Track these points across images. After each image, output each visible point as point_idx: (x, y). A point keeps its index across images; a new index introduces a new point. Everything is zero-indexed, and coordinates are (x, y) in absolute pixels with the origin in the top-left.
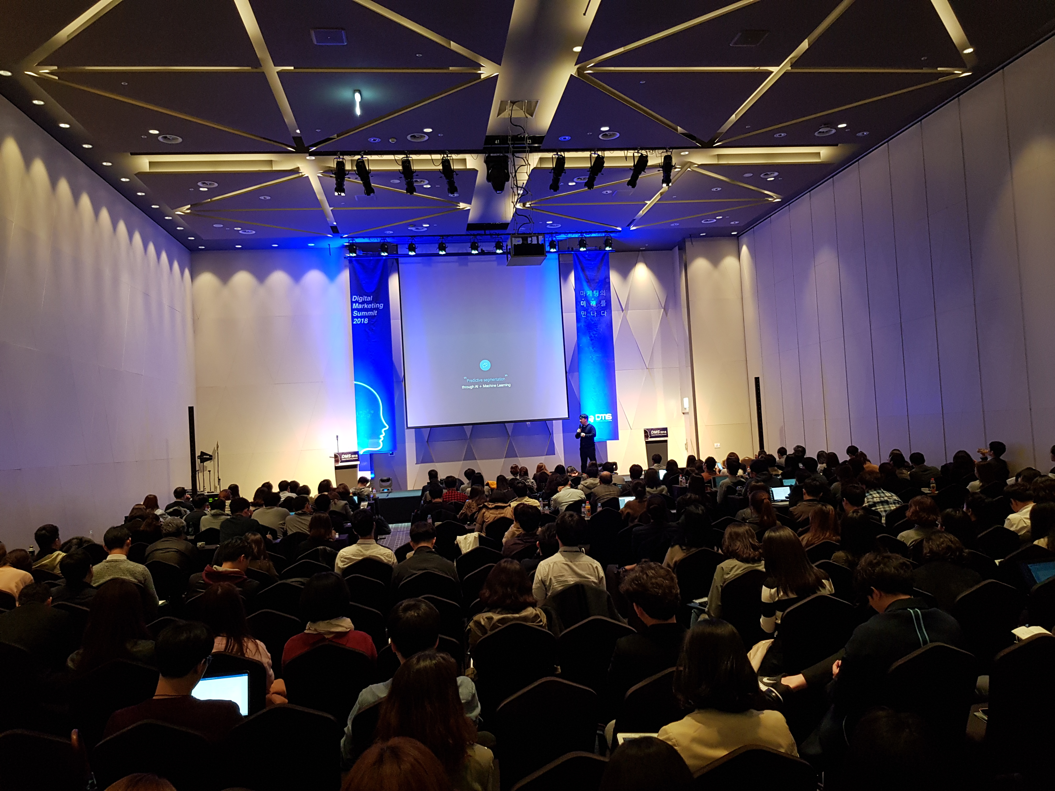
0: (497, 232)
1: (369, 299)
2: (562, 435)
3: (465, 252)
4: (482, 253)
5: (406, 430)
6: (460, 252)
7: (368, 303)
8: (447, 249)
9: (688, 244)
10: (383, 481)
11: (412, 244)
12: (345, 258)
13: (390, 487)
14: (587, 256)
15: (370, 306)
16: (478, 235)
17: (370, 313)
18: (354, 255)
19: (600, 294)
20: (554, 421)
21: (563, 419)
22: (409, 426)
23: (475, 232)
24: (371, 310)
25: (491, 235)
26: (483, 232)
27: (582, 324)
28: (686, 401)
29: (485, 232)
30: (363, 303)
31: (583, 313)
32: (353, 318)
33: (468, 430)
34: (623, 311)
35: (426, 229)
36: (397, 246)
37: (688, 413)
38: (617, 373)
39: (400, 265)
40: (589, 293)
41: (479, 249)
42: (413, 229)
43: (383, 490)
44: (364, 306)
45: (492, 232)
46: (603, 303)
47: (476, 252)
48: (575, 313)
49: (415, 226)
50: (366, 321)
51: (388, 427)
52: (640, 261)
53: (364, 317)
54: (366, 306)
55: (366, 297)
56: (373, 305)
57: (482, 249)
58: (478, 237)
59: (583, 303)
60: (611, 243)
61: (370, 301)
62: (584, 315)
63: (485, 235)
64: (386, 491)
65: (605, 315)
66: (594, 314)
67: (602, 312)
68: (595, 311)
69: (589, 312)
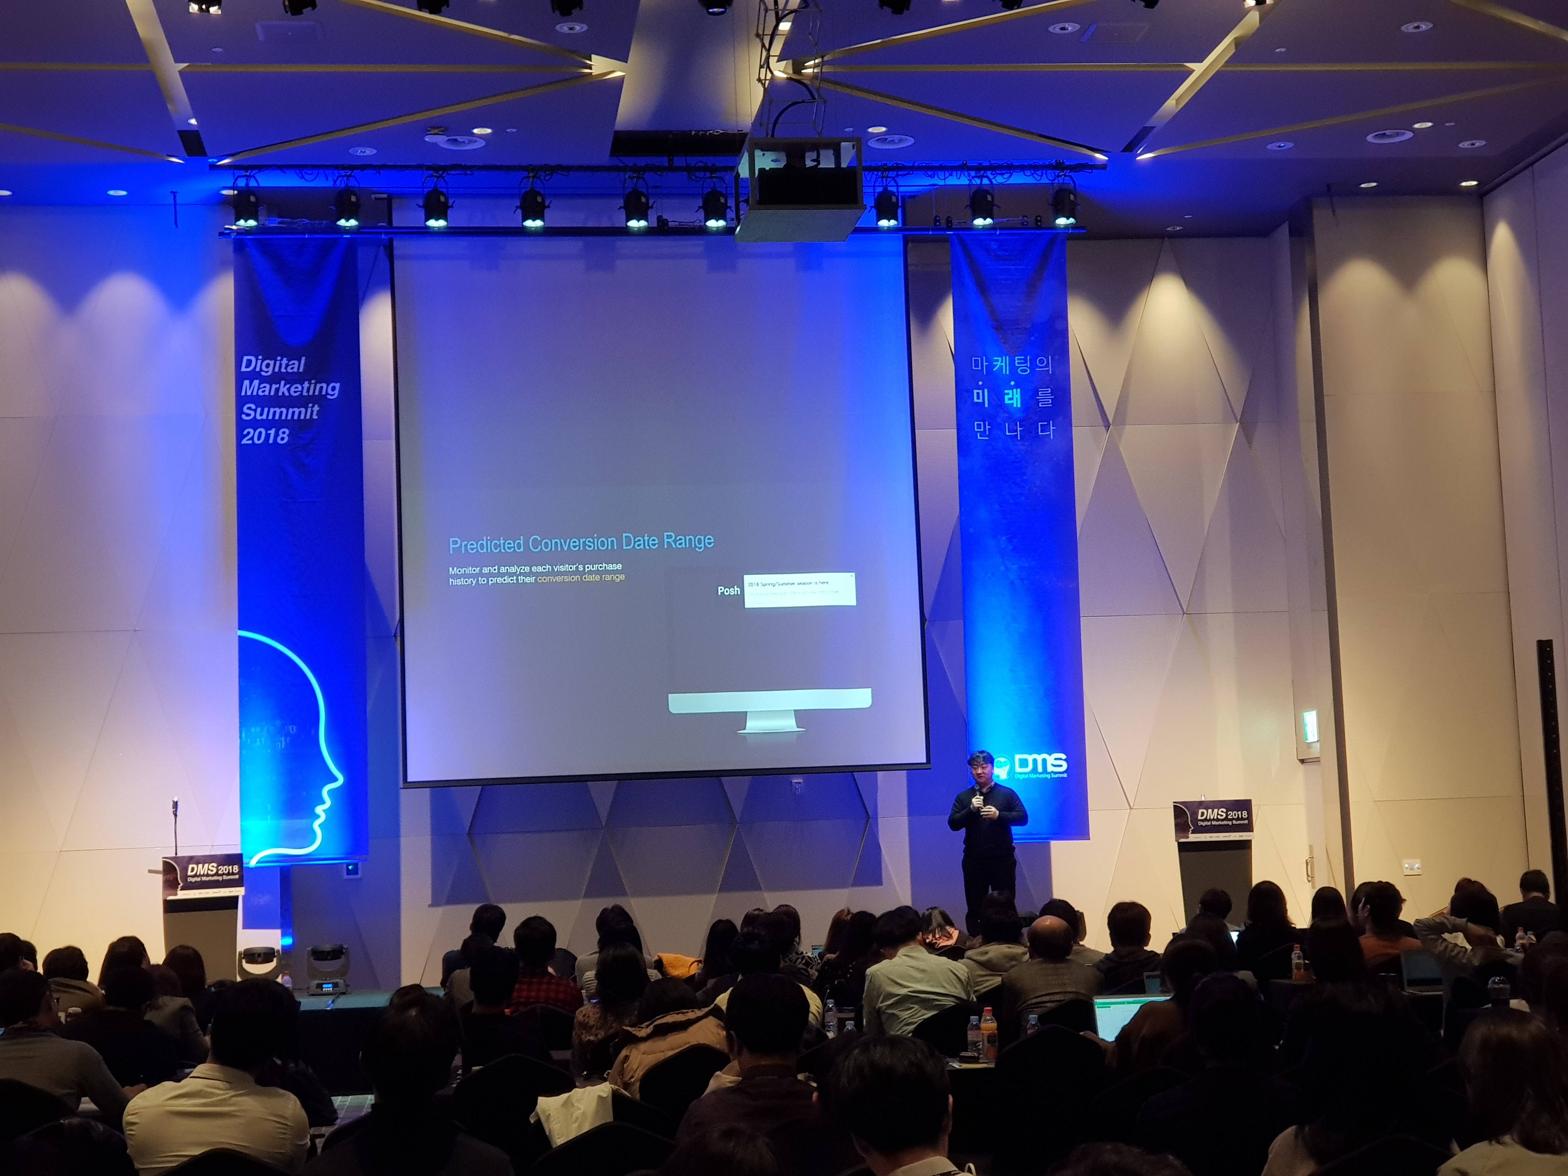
0: (710, 160)
1: (297, 366)
2: (905, 820)
3: (605, 223)
4: (661, 230)
5: (403, 792)
6: (590, 224)
7: (292, 379)
8: (547, 212)
9: (1321, 217)
10: (319, 955)
11: (436, 192)
12: (221, 234)
13: (342, 973)
14: (994, 245)
15: (296, 390)
16: (647, 168)
17: (297, 412)
18: (252, 223)
19: (1033, 366)
20: (880, 774)
21: (910, 768)
22: (409, 780)
23: (641, 161)
24: (302, 401)
25: (689, 169)
26: (664, 161)
27: (977, 462)
28: (1310, 719)
29: (671, 161)
30: (275, 378)
31: (979, 428)
32: (241, 426)
33: (602, 796)
34: (1107, 426)
35: (481, 144)
36: (389, 200)
37: (1316, 761)
38: (1083, 622)
39: (397, 264)
40: (1001, 364)
41: (653, 215)
42: (441, 140)
43: (320, 986)
44: (277, 390)
45: (693, 160)
46: (1045, 397)
47: (643, 223)
48: (956, 430)
49: (445, 131)
50: (284, 437)
51: (341, 779)
52: (1169, 269)
53: (277, 424)
54: (283, 389)
55: (285, 361)
56: (306, 385)
57: (659, 218)
58: (648, 175)
59: (982, 396)
60: (1074, 204)
61: (298, 373)
62: (983, 434)
63: (671, 169)
64: (328, 988)
65: (1050, 434)
66: (1017, 432)
67: (1041, 425)
68: (1018, 423)
69: (1000, 424)
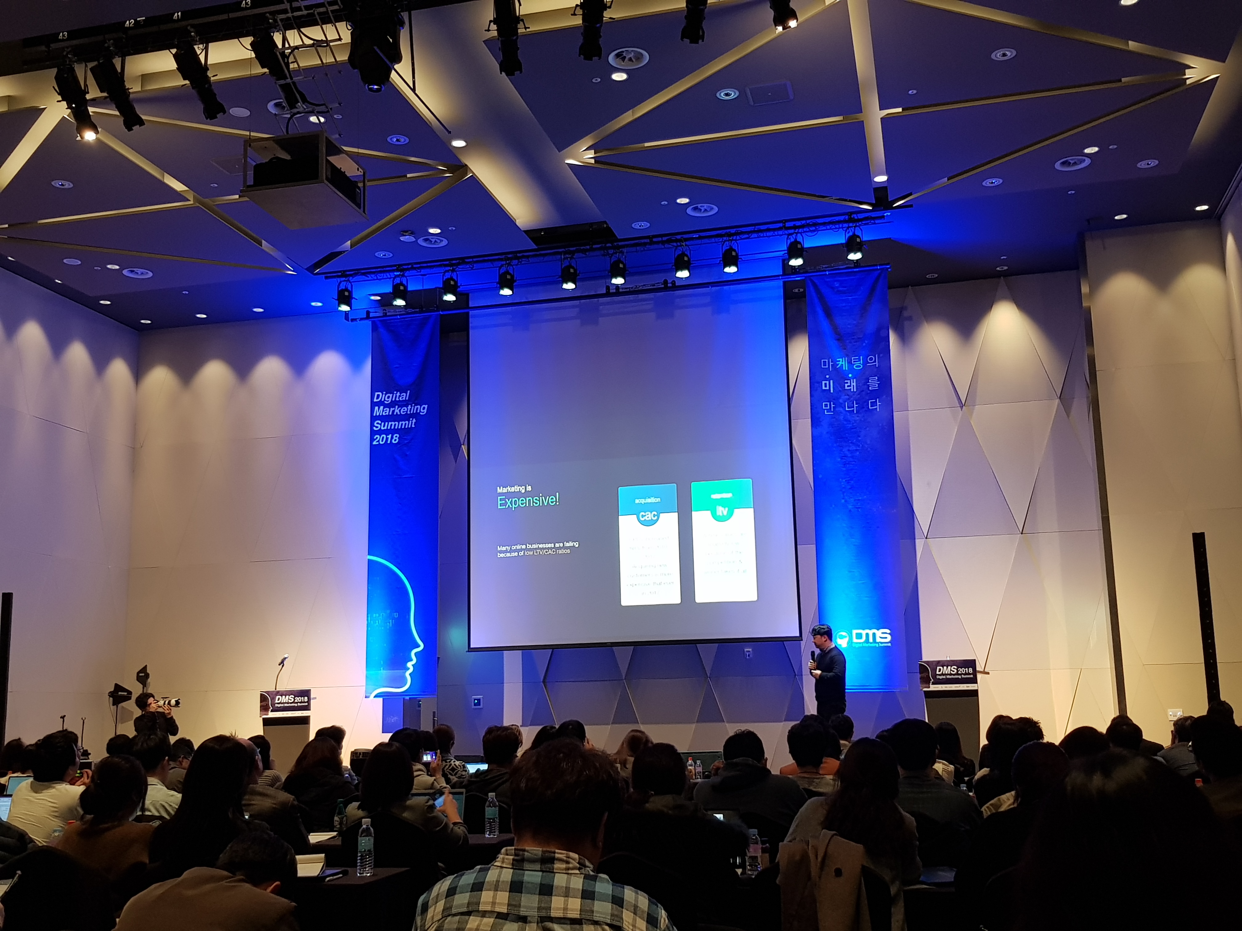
1: (404, 397)
7: (401, 404)
9: (1092, 248)
14: (837, 284)
15: (403, 411)
16: (577, 251)
17: (404, 424)
19: (865, 363)
22: (472, 646)
24: (407, 417)
27: (825, 429)
29: (591, 244)
30: (392, 404)
31: (826, 407)
32: (373, 433)
33: (625, 655)
40: (842, 363)
42: (420, 241)
44: (393, 411)
46: (874, 383)
51: (421, 647)
52: (1004, 298)
53: (392, 431)
54: (397, 411)
55: (398, 394)
56: (409, 407)
58: (577, 255)
59: (828, 385)
61: (407, 400)
62: (829, 411)
65: (877, 408)
66: (853, 407)
67: (871, 402)
68: (855, 402)
69: (842, 404)
